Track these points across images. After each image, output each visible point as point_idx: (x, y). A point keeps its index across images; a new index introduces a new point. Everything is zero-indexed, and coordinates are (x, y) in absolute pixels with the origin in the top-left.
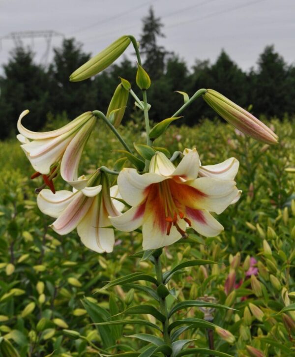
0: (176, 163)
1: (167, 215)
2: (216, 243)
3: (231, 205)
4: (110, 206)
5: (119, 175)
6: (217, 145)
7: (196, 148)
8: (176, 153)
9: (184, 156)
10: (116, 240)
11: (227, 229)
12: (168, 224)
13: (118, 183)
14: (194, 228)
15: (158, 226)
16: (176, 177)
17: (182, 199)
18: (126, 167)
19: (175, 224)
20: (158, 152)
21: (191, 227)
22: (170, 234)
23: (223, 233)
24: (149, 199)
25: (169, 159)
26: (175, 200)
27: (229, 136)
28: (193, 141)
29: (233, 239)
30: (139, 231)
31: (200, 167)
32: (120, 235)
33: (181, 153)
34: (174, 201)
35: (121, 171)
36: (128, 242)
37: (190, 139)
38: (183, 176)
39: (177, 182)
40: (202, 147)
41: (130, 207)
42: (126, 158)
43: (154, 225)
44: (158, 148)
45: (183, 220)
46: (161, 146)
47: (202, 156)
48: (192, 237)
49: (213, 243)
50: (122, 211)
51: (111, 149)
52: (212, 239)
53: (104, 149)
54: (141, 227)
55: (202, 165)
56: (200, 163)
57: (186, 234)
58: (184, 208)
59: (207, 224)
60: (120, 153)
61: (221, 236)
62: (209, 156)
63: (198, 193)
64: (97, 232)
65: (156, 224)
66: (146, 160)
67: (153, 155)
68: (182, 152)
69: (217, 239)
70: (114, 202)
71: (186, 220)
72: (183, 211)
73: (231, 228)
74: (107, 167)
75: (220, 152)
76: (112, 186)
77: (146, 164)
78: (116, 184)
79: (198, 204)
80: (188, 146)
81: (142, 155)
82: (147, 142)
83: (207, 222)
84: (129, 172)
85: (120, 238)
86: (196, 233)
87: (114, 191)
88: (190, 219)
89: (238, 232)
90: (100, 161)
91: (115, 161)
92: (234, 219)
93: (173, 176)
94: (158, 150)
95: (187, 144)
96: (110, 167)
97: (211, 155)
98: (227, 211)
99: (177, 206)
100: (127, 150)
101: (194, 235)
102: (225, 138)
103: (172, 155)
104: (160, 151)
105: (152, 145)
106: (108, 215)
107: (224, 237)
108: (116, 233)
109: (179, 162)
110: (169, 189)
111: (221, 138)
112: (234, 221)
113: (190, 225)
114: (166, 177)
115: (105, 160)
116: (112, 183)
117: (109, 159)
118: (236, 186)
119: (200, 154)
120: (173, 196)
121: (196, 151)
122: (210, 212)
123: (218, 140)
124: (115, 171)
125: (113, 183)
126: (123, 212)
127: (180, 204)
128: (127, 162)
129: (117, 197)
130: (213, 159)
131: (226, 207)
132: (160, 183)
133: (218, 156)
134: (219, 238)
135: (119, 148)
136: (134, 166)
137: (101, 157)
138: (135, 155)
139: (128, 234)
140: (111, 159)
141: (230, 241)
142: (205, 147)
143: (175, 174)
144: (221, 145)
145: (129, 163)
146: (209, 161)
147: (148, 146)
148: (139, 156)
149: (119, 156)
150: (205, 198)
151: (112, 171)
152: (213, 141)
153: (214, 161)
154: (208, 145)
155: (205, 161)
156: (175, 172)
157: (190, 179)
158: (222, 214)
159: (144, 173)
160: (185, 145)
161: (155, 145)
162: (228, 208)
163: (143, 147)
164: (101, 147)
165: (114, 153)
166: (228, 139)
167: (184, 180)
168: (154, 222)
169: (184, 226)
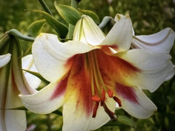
0: (106, 31)
1: (93, 94)
2: (148, 126)
3: (165, 82)
4: (21, 82)
5: (35, 41)
6: (152, 12)
7: (130, 14)
8: (106, 19)
9: (115, 22)
10: (28, 126)
11: (161, 109)
12: (94, 103)
13: (33, 51)
14: (124, 108)
15: (82, 106)
16: (105, 48)
17: (112, 73)
18: (43, 32)
19: (103, 104)
20: (84, 15)
21: (121, 108)
22: (96, 116)
23: (156, 114)
24: (72, 73)
25: (98, 25)
26: (104, 75)
27: (165, 3)
28: (125, 6)
29: (167, 121)
30: (59, 112)
31: (133, 37)
32: (34, 118)
33: (112, 19)
34: (102, 76)
35: (38, 37)
36: (45, 127)
37: (123, 3)
38: (114, 47)
39: (106, 53)
40: (136, 14)
41: (47, 83)
42: (45, 20)
43: (77, 106)
44: (85, 11)
45: (112, 99)
46: (89, 8)
47: (136, 24)
48: (121, 119)
49: (145, 125)
50: (37, 87)
51: (25, 9)
52: (144, 121)
53: (16, 8)
54: (61, 108)
55: (136, 34)
56: (134, 32)
57: (115, 116)
58: (114, 84)
59: (139, 104)
60: (37, 14)
61: (153, 117)
62: (143, 24)
63: (129, 67)
64: (3, 115)
65: (79, 104)
66: (70, 24)
67: (79, 19)
68: (114, 18)
69: (150, 122)
70: (27, 76)
71: (116, 99)
72: (112, 88)
73: (165, 108)
74: (19, 31)
75: (155, 21)
76: (24, 56)
77: (69, 29)
78: (30, 52)
79: (129, 81)
80: (121, 11)
81: (65, 18)
82: (72, 3)
83: (139, 102)
84: (47, 38)
85: (33, 122)
86: (126, 114)
87: (26, 62)
88: (120, 98)
89: (172, 113)
90: (10, 23)
91: (29, 24)
92: (169, 97)
93: (102, 46)
94: (84, 13)
95: (119, 9)
96: (22, 31)
97: (146, 24)
98: (162, 88)
99: (105, 83)
100: (47, 10)
101: (124, 116)
102: (161, 5)
103: (101, 21)
104: (87, 14)
105: (77, 7)
106: (19, 93)
107: (157, 118)
108: (28, 116)
109: (110, 30)
110: (97, 62)
111: (157, 5)
112: (168, 100)
113: (120, 105)
114: (93, 46)
115: (16, 22)
116: (24, 52)
117: (21, 20)
118: (171, 60)
119: (133, 22)
120: (101, 70)
121: (130, 17)
122: (143, 90)
123: (154, 7)
124: (30, 36)
125: (26, 52)
126: (39, 89)
127: (110, 80)
128: (45, 26)
129: (30, 70)
130: (147, 28)
131: (161, 84)
132: (87, 53)
133: (153, 26)
134: (151, 120)
135: (35, 8)
136: (54, 31)
137: (11, 17)
138: (56, 18)
139: (44, 117)
140: (24, 20)
141: (163, 122)
142: (140, 14)
143: (104, 44)
144: (156, 13)
145: (48, 27)
146: (143, 30)
147: (72, 8)
148: (61, 19)
149: (36, 18)
150: (138, 73)
151: (25, 36)
152: (148, 7)
153: (148, 31)
154: (143, 12)
155: (139, 30)
156: (104, 41)
157: (121, 50)
158: (156, 92)
159: (67, 40)
160: (117, 9)
161: (81, 7)
162: (162, 85)
163: (67, 8)
164: (11, 5)
165: (29, 13)
166: (165, 6)
167: (114, 51)
168: (78, 102)
169: (113, 106)
